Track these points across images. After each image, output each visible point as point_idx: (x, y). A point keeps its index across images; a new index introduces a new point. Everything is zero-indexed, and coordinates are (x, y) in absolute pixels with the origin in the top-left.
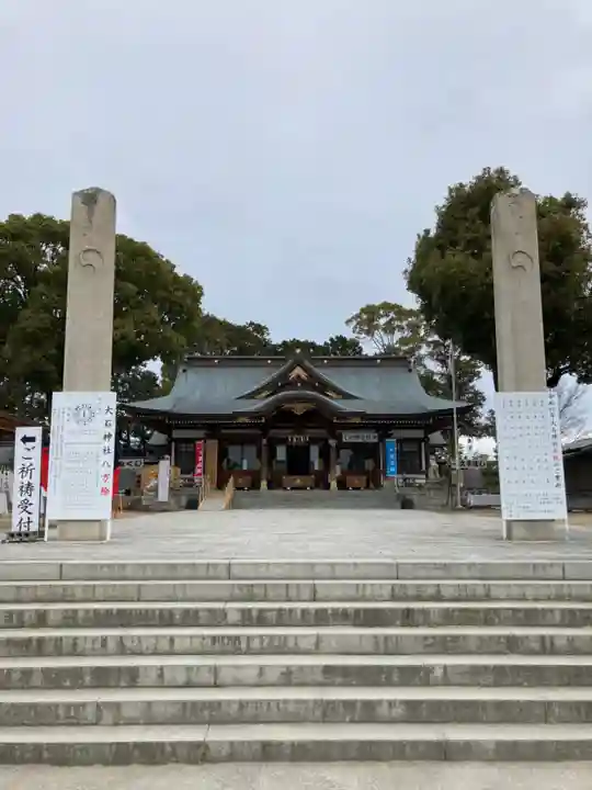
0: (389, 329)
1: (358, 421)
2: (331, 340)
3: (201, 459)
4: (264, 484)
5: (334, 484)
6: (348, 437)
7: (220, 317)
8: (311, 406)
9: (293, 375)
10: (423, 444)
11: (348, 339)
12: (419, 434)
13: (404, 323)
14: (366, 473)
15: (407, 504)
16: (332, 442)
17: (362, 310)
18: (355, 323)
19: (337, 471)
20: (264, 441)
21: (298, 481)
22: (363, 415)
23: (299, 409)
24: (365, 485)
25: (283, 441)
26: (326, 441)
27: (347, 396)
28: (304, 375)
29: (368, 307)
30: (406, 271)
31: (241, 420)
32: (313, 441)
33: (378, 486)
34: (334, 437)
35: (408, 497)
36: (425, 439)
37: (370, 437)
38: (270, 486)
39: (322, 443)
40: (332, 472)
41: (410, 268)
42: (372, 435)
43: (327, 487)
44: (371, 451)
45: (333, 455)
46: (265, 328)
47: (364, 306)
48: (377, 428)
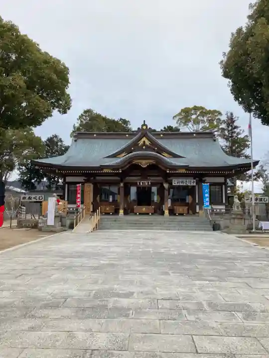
0: (196, 122)
1: (183, 171)
2: (165, 128)
3: (79, 196)
4: (121, 212)
5: (167, 212)
6: (176, 182)
7: (103, 115)
8: (151, 161)
9: (141, 143)
10: (224, 186)
11: (174, 127)
12: (221, 180)
13: (205, 119)
14: (187, 204)
15: (216, 227)
16: (166, 186)
17: (182, 110)
18: (178, 118)
19: (169, 203)
20: (122, 185)
21: (144, 209)
22: (186, 168)
23: (144, 164)
24: (187, 212)
25: (135, 184)
26: (162, 184)
27: (175, 156)
28: (147, 143)
29: (186, 108)
30: (222, 62)
31: (105, 171)
32: (153, 184)
33: (195, 212)
34: (167, 181)
35: (217, 222)
36: (225, 183)
37: (190, 182)
38: (126, 213)
39: (159, 185)
40: (166, 203)
41: (225, 59)
42: (192, 181)
43: (163, 213)
44: (190, 191)
45: (166, 193)
46: (128, 121)
47: (183, 108)
48: (194, 176)
